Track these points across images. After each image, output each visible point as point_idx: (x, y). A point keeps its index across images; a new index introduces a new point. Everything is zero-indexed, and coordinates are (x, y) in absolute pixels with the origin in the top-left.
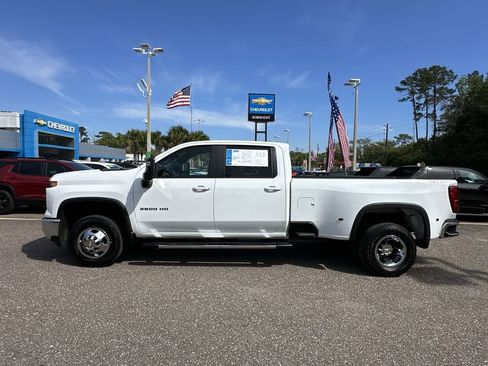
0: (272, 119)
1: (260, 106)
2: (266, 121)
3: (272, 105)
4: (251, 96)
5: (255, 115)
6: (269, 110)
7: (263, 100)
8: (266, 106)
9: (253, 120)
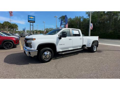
0: (34, 22)
1: (31, 19)
2: (33, 22)
3: (34, 19)
4: (29, 16)
5: (30, 21)
6: (34, 20)
7: (32, 17)
8: (33, 19)
9: (29, 22)
